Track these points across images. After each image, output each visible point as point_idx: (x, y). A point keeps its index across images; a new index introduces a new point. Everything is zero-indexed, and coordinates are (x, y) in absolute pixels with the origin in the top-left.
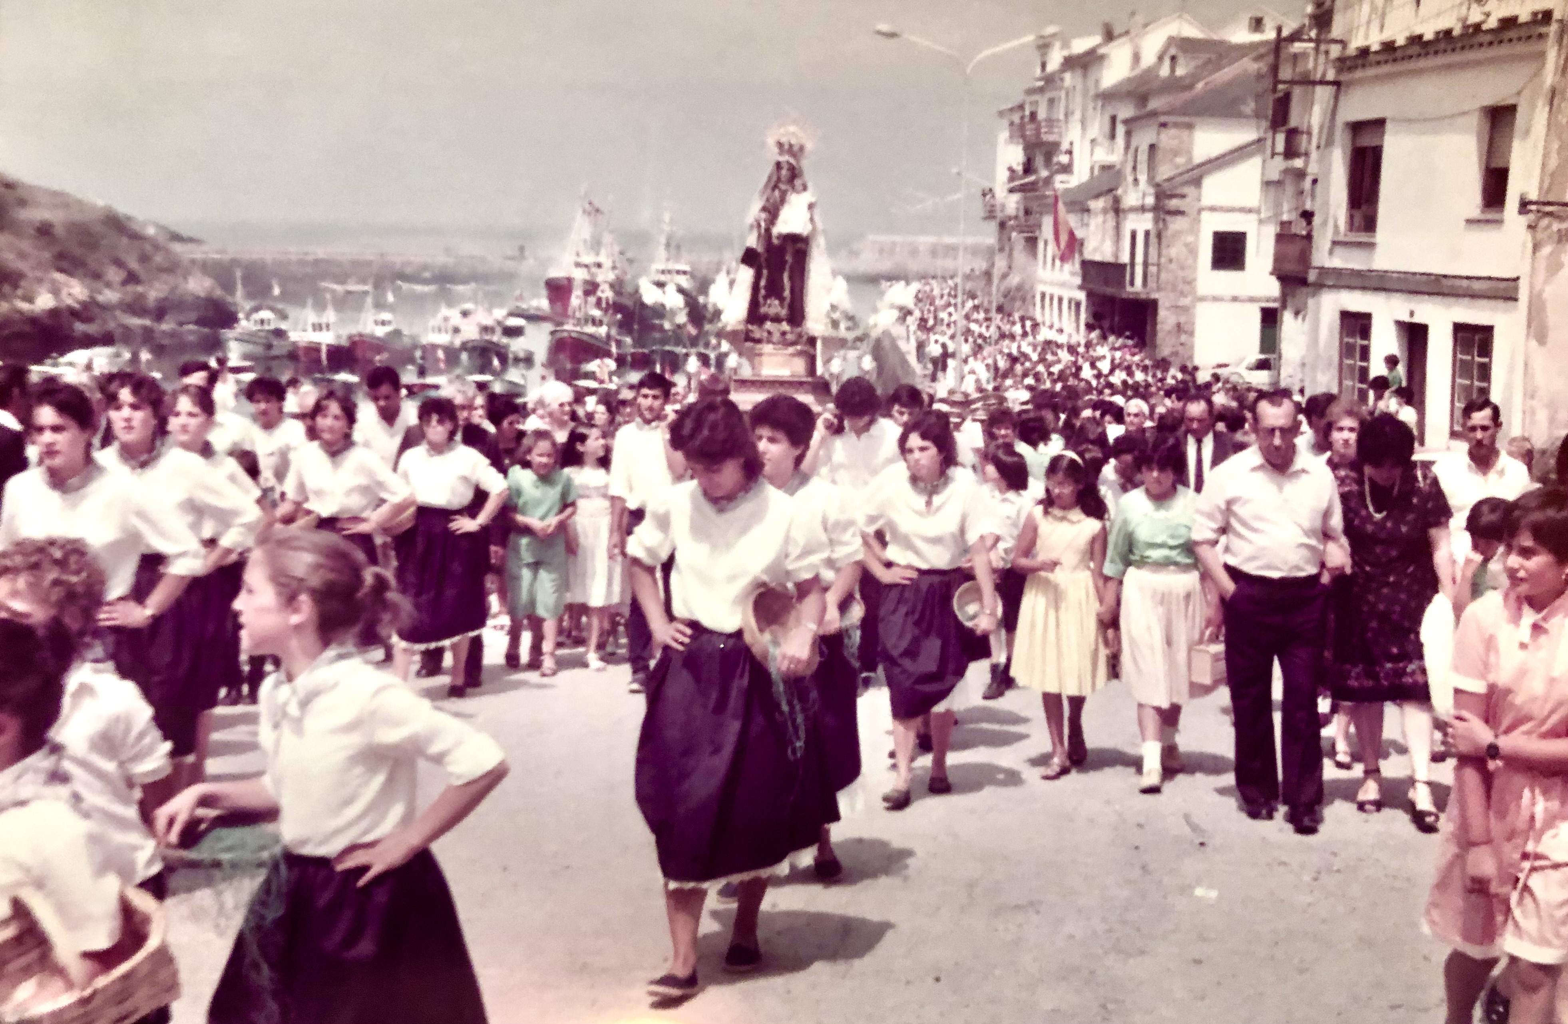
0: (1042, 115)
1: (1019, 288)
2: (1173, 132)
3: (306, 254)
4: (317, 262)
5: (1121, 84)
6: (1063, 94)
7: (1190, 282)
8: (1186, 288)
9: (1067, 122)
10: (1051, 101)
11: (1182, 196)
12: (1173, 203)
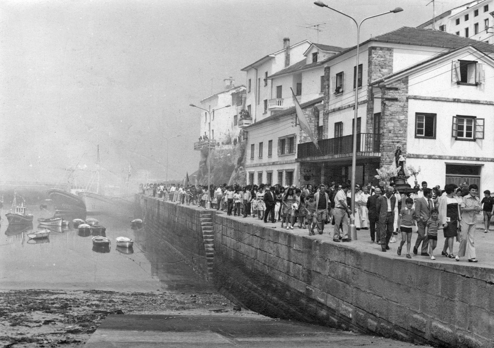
2: (380, 53)
11: (396, 89)
12: (391, 94)
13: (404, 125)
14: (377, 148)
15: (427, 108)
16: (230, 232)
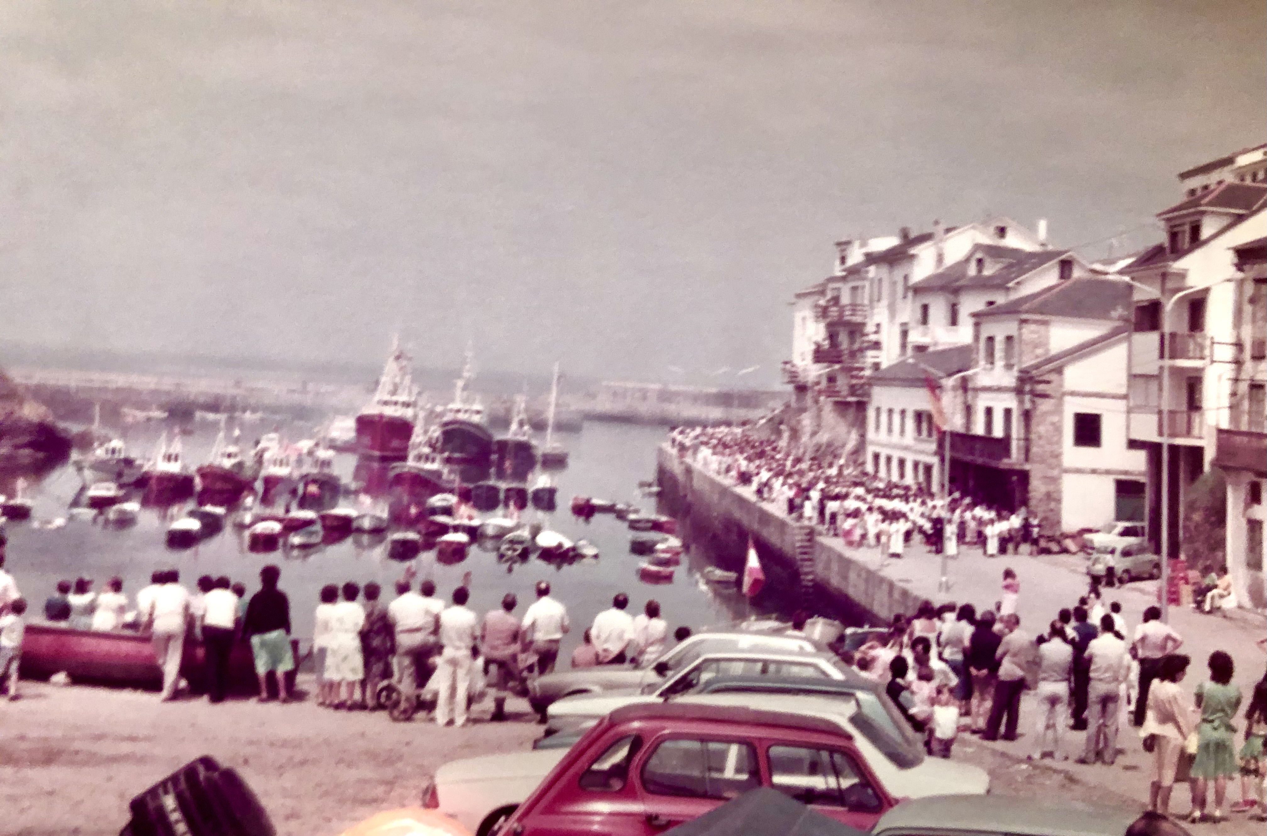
0: (845, 299)
1: (829, 445)
2: (1033, 327)
3: (107, 382)
4: (118, 390)
5: (928, 279)
6: (867, 284)
7: (1057, 456)
8: (1053, 461)
9: (872, 307)
10: (855, 289)
11: (1048, 382)
12: (1041, 388)
13: (1058, 429)
14: (1027, 459)
15: (1088, 407)
16: (835, 567)
